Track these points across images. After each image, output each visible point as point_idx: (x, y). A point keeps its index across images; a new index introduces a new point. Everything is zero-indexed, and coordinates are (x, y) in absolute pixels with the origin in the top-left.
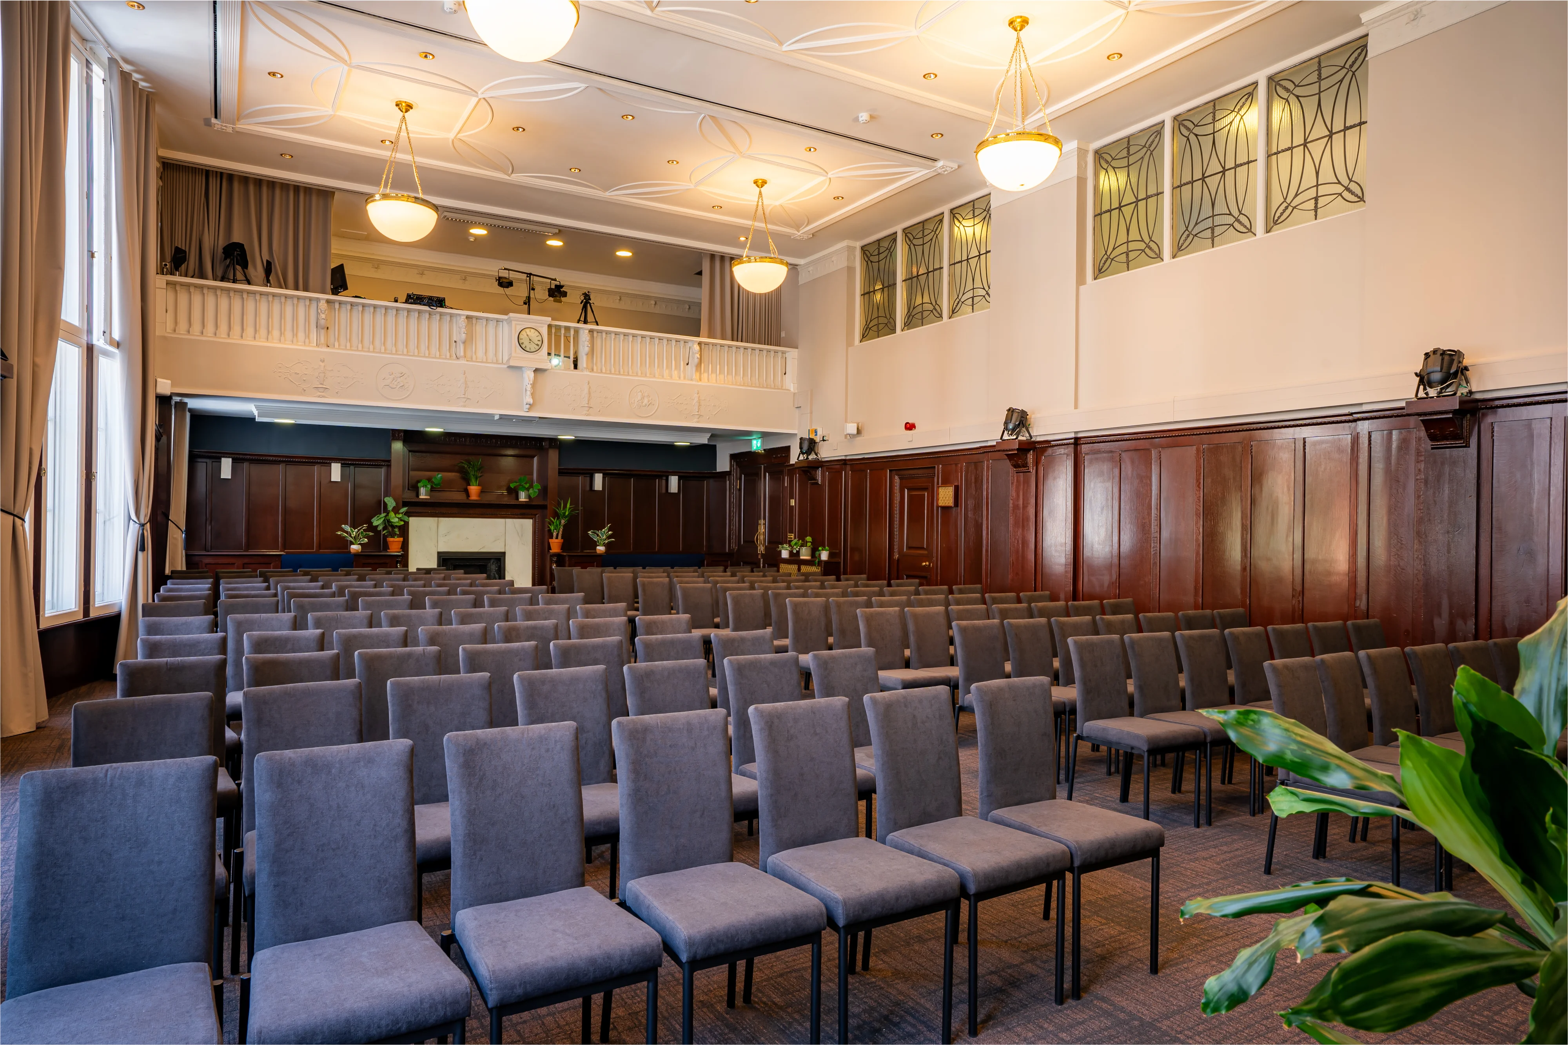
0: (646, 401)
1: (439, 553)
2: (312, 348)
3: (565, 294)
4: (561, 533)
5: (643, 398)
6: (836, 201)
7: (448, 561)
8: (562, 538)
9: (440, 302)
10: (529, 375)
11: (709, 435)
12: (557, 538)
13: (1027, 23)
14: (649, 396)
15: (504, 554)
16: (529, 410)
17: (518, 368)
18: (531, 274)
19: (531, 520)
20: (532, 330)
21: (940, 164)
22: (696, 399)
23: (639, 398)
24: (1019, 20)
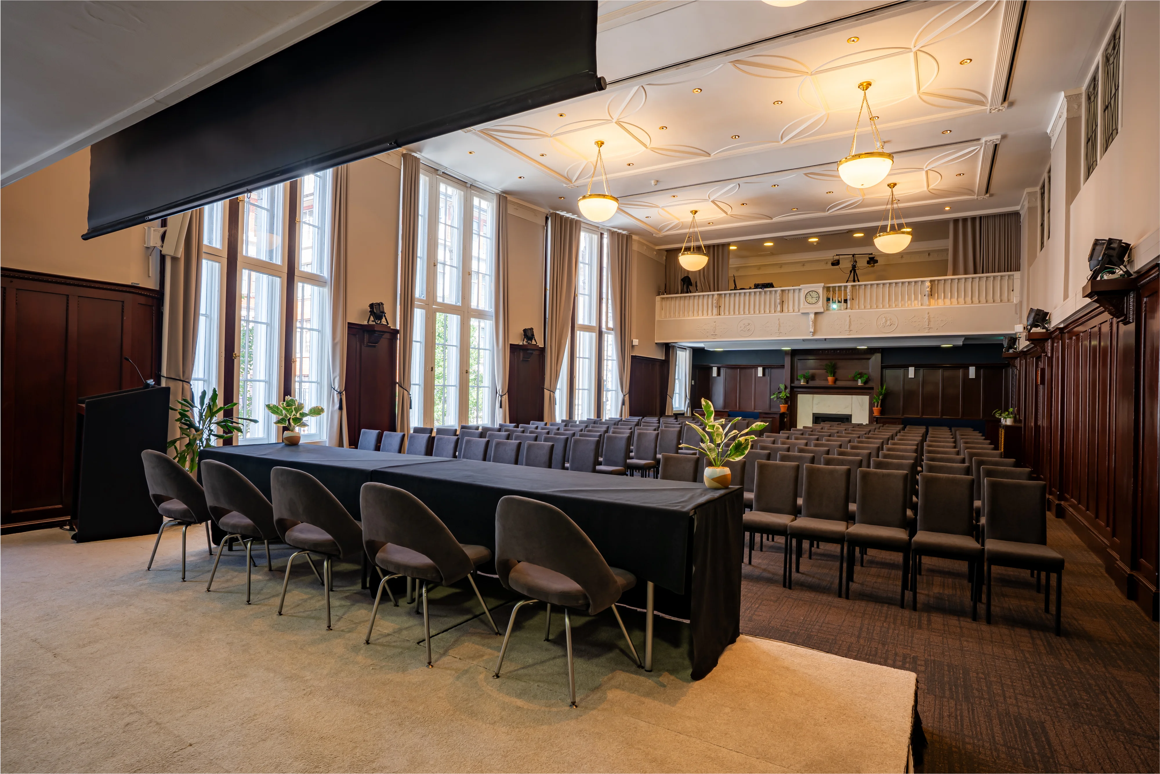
0: (888, 323)
1: (813, 414)
2: (710, 317)
3: (877, 262)
4: (879, 404)
5: (886, 321)
6: (959, 177)
7: (818, 418)
8: (881, 407)
9: (771, 285)
10: (812, 316)
11: (963, 339)
12: (877, 407)
13: (870, 85)
14: (890, 319)
15: (851, 416)
16: (813, 335)
17: (807, 314)
18: (854, 254)
19: (868, 397)
20: (814, 292)
21: (983, 141)
22: (927, 318)
23: (884, 321)
24: (865, 84)
